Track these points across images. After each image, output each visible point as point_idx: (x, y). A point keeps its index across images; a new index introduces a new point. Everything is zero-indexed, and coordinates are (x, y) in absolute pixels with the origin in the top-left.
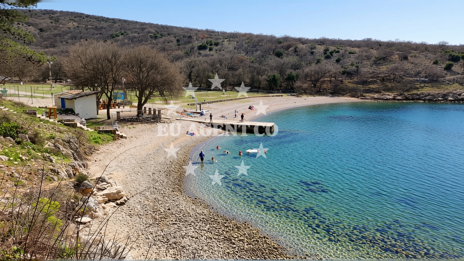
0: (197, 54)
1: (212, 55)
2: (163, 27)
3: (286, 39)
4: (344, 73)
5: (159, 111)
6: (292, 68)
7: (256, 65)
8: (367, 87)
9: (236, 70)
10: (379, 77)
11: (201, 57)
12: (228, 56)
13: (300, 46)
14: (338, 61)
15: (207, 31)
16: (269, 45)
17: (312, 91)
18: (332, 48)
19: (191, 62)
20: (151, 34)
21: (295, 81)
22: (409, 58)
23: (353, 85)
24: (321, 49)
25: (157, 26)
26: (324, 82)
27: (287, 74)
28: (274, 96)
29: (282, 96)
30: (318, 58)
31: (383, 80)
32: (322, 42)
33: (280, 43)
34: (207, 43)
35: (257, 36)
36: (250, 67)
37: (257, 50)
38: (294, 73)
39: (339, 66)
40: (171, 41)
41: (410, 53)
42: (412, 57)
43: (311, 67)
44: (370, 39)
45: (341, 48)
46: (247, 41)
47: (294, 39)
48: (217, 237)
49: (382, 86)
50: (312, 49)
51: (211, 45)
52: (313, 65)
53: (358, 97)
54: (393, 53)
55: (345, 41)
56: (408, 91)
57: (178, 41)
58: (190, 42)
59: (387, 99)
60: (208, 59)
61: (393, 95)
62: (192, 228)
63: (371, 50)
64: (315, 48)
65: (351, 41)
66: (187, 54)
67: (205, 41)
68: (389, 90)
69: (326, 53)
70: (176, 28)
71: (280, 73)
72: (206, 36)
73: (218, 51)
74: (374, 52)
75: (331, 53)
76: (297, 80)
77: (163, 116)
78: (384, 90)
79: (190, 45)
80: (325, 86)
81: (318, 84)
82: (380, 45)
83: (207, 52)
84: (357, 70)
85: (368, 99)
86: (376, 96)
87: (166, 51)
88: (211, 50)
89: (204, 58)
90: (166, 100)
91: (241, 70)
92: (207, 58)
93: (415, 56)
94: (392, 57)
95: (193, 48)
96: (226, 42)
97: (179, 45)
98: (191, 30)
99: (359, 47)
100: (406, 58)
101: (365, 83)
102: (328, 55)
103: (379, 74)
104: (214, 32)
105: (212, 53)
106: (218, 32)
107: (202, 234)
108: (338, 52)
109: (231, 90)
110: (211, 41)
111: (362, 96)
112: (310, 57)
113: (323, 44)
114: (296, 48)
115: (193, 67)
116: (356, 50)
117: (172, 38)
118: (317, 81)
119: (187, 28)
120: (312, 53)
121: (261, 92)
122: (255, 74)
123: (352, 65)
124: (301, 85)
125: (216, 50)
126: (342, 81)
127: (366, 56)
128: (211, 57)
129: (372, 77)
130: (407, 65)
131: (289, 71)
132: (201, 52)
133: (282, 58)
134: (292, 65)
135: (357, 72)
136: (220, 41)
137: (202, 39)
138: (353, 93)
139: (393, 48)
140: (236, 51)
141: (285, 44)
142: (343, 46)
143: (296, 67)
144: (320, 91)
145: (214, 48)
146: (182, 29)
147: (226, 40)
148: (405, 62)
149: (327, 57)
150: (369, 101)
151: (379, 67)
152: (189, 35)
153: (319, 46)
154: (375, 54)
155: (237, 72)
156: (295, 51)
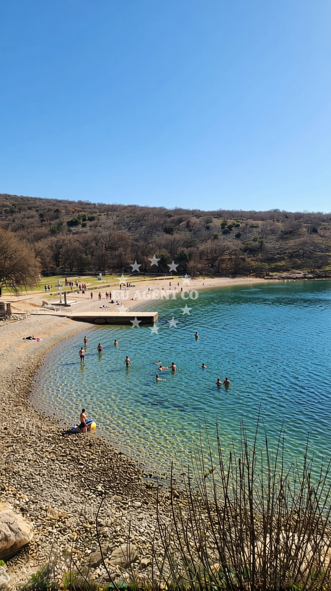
0: (65, 231)
1: (86, 233)
2: (22, 198)
3: (178, 211)
4: (245, 250)
5: (8, 305)
6: (183, 246)
7: (141, 243)
8: (273, 265)
9: (116, 249)
10: (285, 253)
11: (71, 235)
12: (105, 233)
13: (194, 220)
14: (238, 236)
15: (80, 203)
16: (156, 219)
17: (210, 272)
18: (230, 222)
19: (58, 242)
20: (7, 208)
21: (188, 261)
22: (319, 231)
23: (257, 263)
24: (217, 222)
25: (15, 198)
26: (223, 261)
27: (178, 253)
28: (163, 279)
29: (173, 278)
30: (216, 233)
31: (291, 256)
32: (219, 214)
33: (170, 216)
34: (79, 218)
35: (142, 209)
36: (132, 246)
37: (141, 226)
38: (186, 251)
39: (239, 242)
40: (32, 217)
41: (320, 225)
42: (321, 229)
43: (206, 244)
44: (278, 210)
45: (241, 221)
46: (128, 215)
47: (188, 212)
48: (61, 458)
49: (291, 263)
50: (207, 223)
51: (84, 220)
52: (209, 241)
53: (263, 277)
54: (301, 225)
55: (248, 212)
56: (319, 267)
57: (41, 216)
58: (57, 218)
59: (297, 278)
60: (81, 238)
61: (302, 274)
62: (32, 450)
63: (277, 223)
64: (212, 222)
65: (255, 213)
66: (53, 232)
67: (76, 215)
68: (299, 267)
69: (225, 228)
70: (40, 199)
71: (171, 252)
72: (77, 209)
73: (93, 228)
74: (280, 226)
75: (230, 227)
76: (190, 260)
77: (13, 311)
78: (293, 268)
79: (57, 221)
80: (224, 266)
81: (216, 263)
82: (287, 217)
83: (79, 228)
84: (261, 246)
85: (275, 279)
86: (284, 274)
87: (25, 228)
88: (84, 226)
89: (75, 236)
90: (16, 291)
91: (121, 249)
92: (78, 236)
93: (325, 229)
94: (301, 230)
95: (60, 224)
96: (103, 217)
97: (42, 221)
98: (60, 201)
99: (262, 220)
100: (315, 231)
101: (270, 260)
102: (226, 230)
103: (287, 249)
104: (89, 204)
105: (84, 229)
106: (94, 204)
107: (44, 456)
108: (238, 226)
109: (111, 275)
110: (84, 216)
111: (268, 275)
112: (205, 232)
113: (220, 217)
114: (189, 222)
115: (60, 248)
116: (260, 223)
117: (33, 213)
118: (214, 259)
119: (54, 200)
120: (208, 228)
121: (147, 275)
122: (139, 253)
123: (255, 240)
124: (195, 265)
125: (91, 227)
126: (244, 259)
127: (271, 230)
128: (84, 235)
129: (278, 254)
130: (317, 239)
131: (180, 249)
132: (72, 229)
133: (172, 234)
134: (185, 242)
135: (261, 248)
136: (94, 215)
137: (73, 213)
138: (258, 273)
139: (301, 220)
140: (115, 227)
141: (176, 217)
142: (244, 219)
143: (188, 244)
144: (219, 272)
145: (89, 223)
146: (48, 201)
147: (102, 214)
148: (315, 235)
149: (225, 233)
150: (277, 281)
151: (286, 242)
152: (56, 208)
153: (216, 219)
154: (281, 228)
155: (117, 253)
156: (188, 226)
